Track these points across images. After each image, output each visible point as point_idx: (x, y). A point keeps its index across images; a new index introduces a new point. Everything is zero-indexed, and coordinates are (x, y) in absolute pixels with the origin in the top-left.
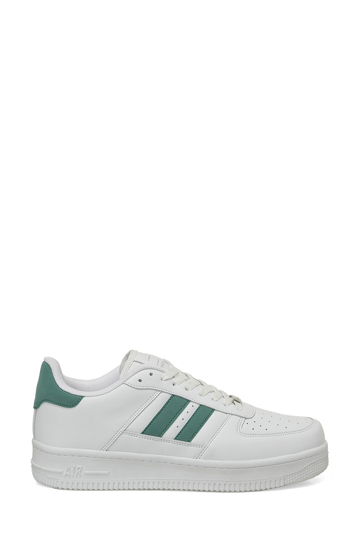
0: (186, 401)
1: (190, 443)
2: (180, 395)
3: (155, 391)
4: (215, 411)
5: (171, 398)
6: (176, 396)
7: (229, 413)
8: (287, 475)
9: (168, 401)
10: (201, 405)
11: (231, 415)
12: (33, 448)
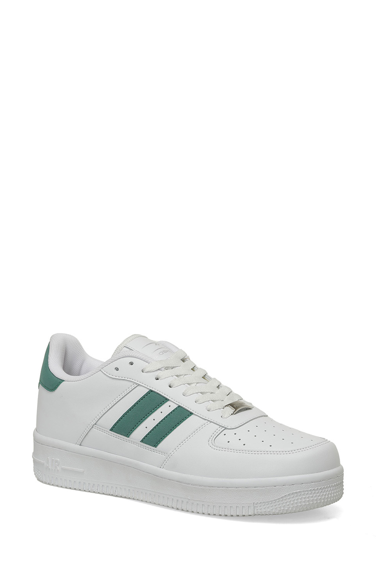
0: (164, 399)
1: (155, 448)
2: (158, 392)
3: (133, 383)
4: (193, 416)
5: (148, 393)
6: (154, 392)
7: (207, 420)
8: (257, 503)
9: (144, 397)
10: (179, 406)
11: (209, 422)
12: (34, 441)
